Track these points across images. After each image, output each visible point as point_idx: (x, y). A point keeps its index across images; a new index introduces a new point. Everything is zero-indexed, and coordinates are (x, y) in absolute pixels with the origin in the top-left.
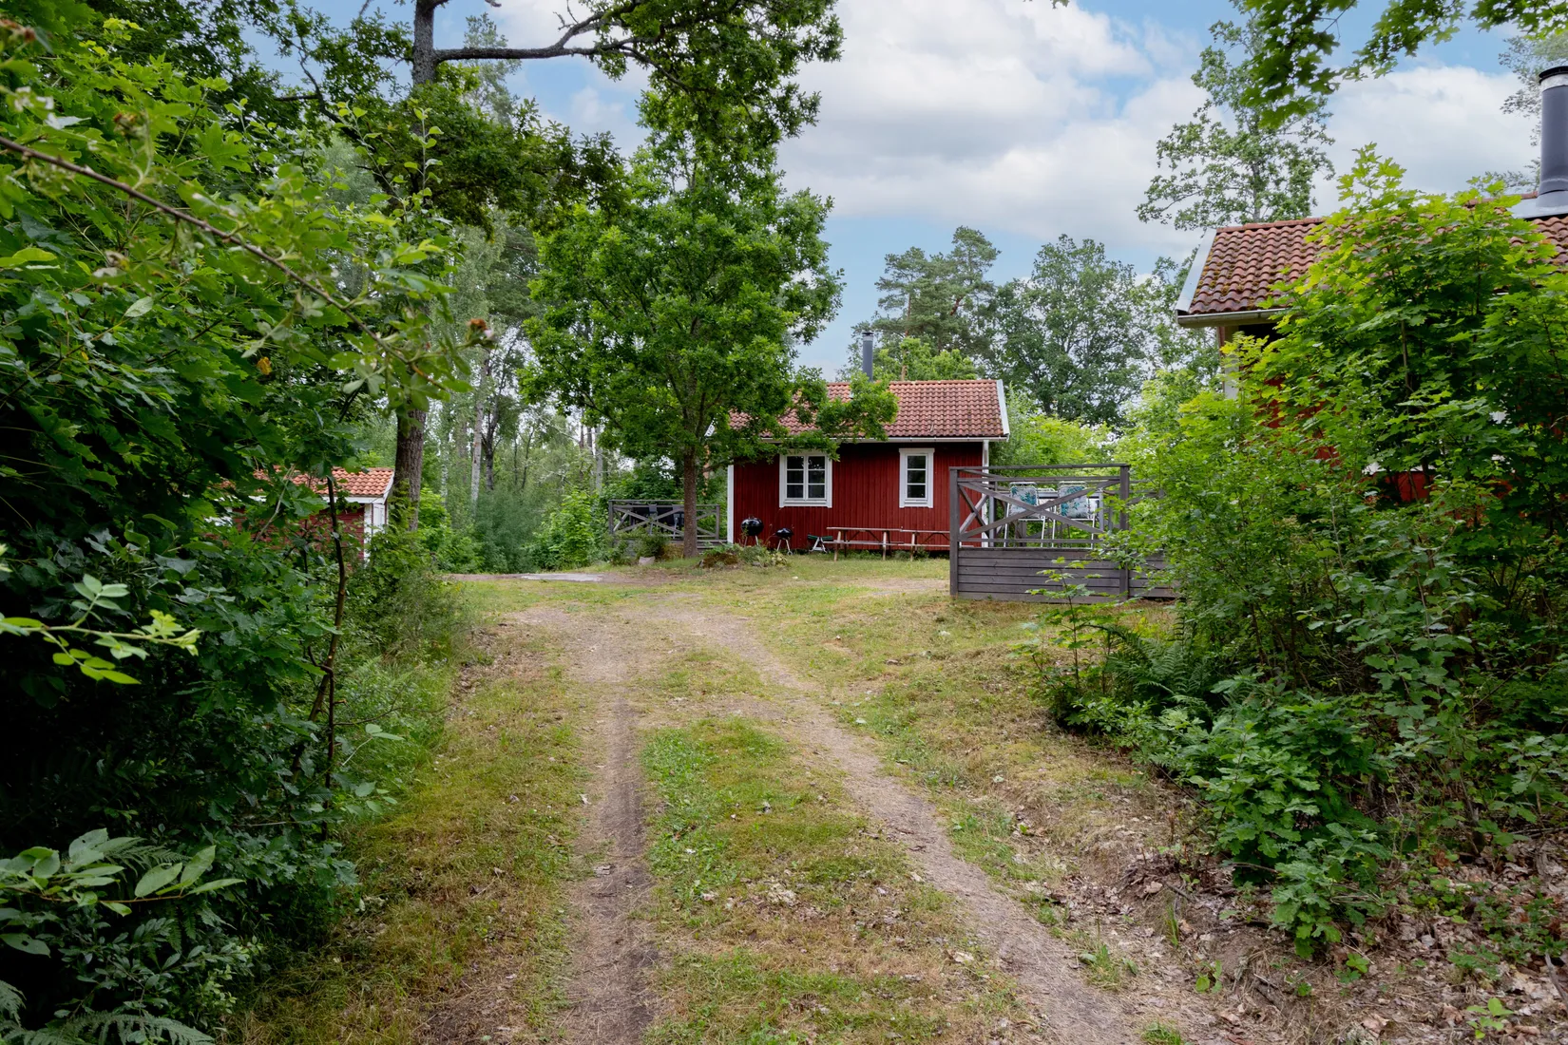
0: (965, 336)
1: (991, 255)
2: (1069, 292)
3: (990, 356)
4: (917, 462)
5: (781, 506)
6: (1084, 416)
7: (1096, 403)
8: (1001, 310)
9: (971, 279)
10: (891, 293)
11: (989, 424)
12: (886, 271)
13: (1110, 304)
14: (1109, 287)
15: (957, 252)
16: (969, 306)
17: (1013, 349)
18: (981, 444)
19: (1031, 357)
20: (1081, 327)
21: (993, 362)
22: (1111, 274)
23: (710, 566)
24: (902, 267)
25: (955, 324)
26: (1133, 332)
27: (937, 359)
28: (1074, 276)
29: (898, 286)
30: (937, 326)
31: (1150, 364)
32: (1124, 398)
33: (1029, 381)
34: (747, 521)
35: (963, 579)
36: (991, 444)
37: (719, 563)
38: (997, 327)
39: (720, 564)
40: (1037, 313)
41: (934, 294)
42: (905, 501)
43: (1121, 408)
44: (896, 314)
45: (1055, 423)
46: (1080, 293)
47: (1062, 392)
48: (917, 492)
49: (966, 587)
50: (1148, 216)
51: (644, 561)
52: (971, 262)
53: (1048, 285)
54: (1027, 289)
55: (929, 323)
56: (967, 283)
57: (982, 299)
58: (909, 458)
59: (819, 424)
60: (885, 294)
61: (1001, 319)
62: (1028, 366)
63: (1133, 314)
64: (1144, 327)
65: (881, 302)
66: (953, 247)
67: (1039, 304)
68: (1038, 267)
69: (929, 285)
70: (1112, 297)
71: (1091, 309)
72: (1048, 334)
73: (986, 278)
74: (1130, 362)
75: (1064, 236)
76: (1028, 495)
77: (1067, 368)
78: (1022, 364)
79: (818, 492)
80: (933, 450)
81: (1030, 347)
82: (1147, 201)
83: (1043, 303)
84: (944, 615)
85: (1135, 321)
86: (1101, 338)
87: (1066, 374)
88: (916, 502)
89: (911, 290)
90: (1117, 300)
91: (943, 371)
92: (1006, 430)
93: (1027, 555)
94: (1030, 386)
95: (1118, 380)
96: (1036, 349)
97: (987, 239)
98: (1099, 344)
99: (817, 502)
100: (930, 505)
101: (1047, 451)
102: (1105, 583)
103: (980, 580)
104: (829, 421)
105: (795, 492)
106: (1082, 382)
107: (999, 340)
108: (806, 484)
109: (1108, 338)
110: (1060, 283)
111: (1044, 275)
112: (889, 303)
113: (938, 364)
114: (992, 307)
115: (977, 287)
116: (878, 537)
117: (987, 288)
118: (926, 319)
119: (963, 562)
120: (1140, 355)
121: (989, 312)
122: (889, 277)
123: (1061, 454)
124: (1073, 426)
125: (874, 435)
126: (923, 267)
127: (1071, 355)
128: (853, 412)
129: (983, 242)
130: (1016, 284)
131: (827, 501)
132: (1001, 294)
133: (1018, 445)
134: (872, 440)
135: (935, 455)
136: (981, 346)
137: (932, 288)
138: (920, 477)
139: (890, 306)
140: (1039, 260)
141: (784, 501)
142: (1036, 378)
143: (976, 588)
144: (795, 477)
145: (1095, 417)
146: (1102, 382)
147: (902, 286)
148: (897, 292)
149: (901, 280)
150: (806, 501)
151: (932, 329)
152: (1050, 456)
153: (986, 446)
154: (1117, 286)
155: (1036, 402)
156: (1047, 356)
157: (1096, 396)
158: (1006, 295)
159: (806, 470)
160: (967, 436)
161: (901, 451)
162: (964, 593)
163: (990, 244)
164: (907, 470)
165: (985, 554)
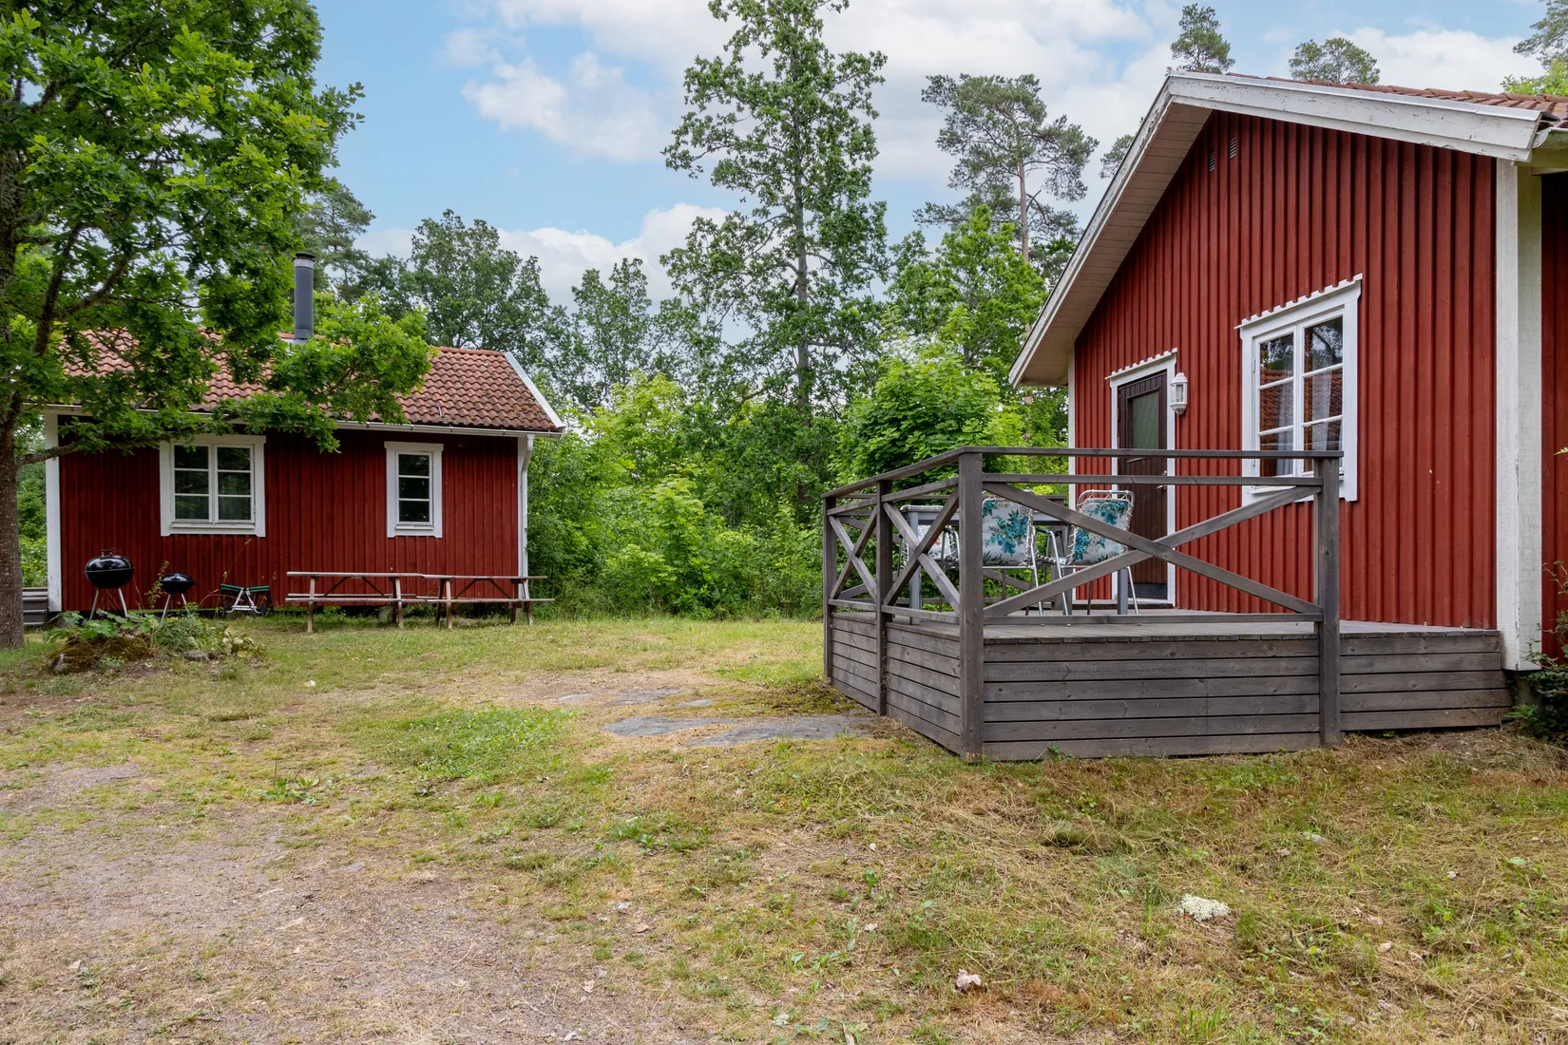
1: (364, 219)
2: (458, 282)
4: (415, 465)
5: (165, 532)
9: (336, 245)
11: (525, 411)
23: (84, 667)
34: (97, 561)
35: (992, 714)
37: (107, 660)
42: (395, 526)
48: (414, 512)
52: (336, 225)
54: (404, 271)
56: (331, 247)
57: (354, 273)
58: (401, 458)
68: (417, 244)
73: (356, 246)
75: (449, 212)
79: (243, 511)
80: (440, 447)
88: (414, 529)
92: (556, 421)
97: (357, 198)
99: (235, 527)
100: (438, 532)
105: (198, 510)
108: (213, 495)
110: (446, 269)
111: (427, 256)
114: (368, 284)
115: (347, 255)
119: (992, 673)
129: (352, 200)
130: (391, 262)
131: (256, 526)
132: (375, 270)
135: (445, 454)
138: (422, 488)
140: (419, 236)
141: (171, 523)
143: (1023, 733)
144: (190, 482)
150: (214, 524)
153: (530, 444)
158: (382, 271)
159: (213, 471)
160: (500, 427)
161: (387, 445)
162: (995, 747)
163: (360, 205)
164: (398, 476)
165: (1042, 652)
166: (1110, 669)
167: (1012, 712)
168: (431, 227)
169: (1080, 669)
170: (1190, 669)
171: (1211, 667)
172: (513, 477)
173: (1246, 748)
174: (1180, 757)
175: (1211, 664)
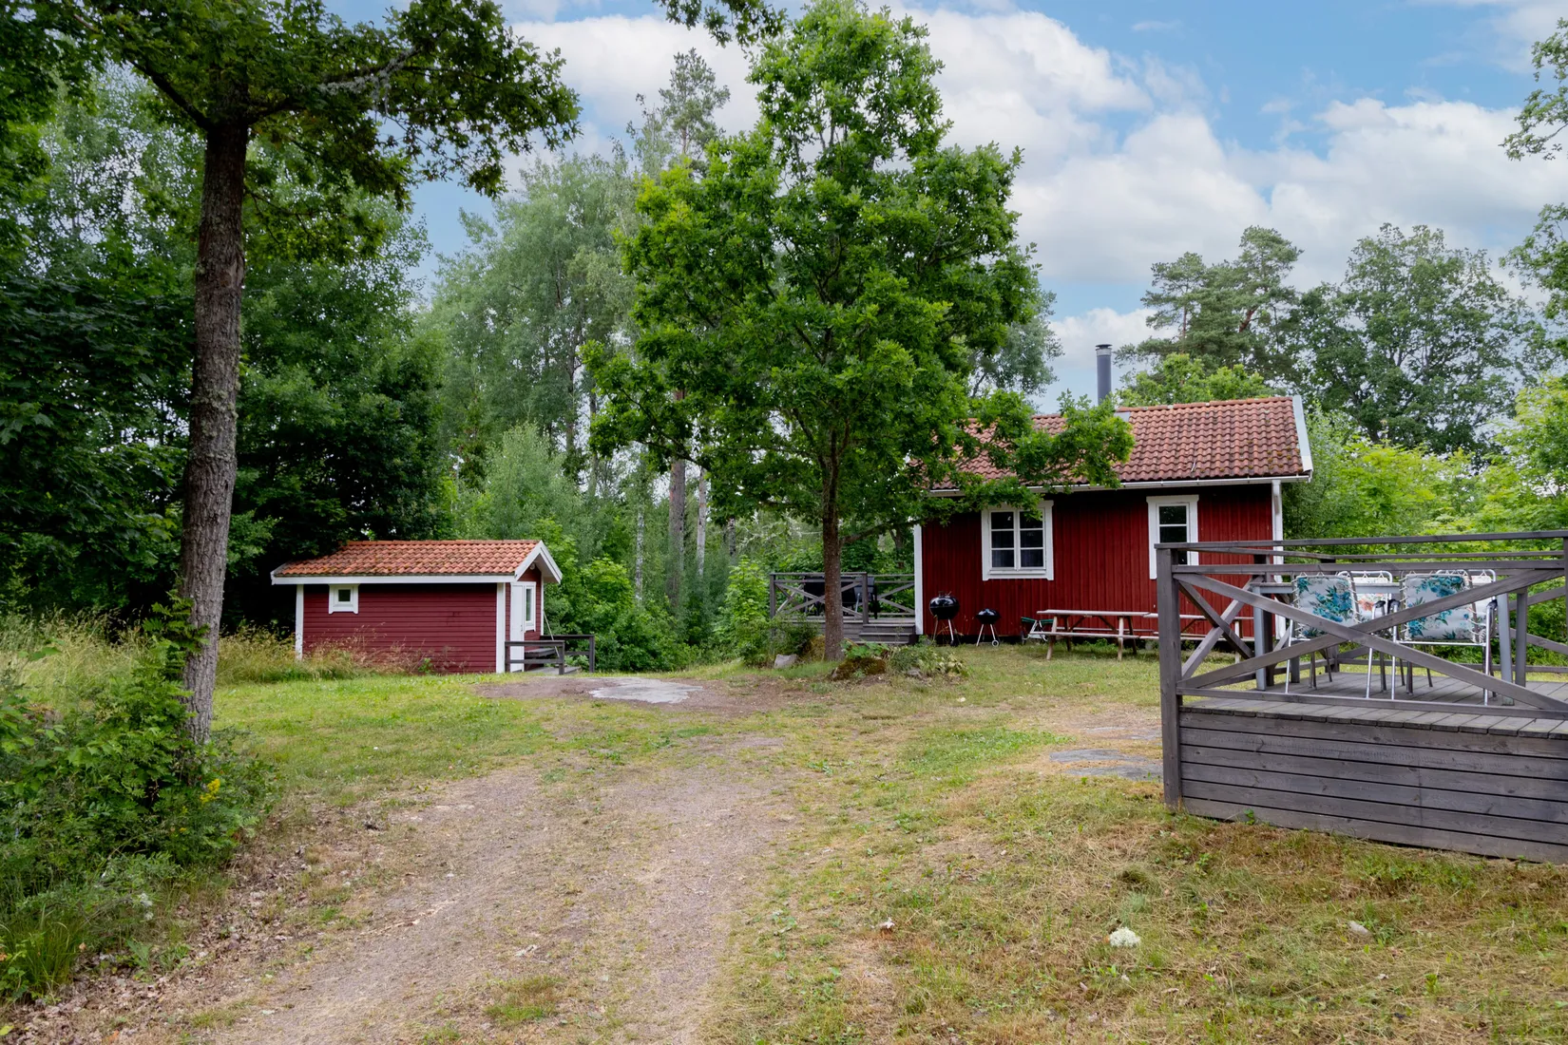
0: (1260, 355)
1: (1290, 257)
2: (1396, 293)
3: (1295, 377)
4: (1174, 516)
5: (985, 578)
6: (1426, 443)
7: (1441, 427)
8: (1307, 322)
9: (1265, 287)
10: (1162, 308)
11: (1280, 457)
12: (1154, 283)
13: (1456, 302)
14: (1455, 282)
15: (1246, 257)
16: (1265, 319)
17: (1324, 366)
18: (1269, 486)
19: (1349, 376)
20: (1416, 333)
21: (1298, 384)
22: (1455, 265)
23: (846, 676)
24: (1173, 277)
25: (1246, 339)
26: (1490, 335)
27: (1212, 378)
28: (1404, 272)
29: (1168, 300)
30: (1220, 343)
31: (1517, 373)
32: (1481, 419)
33: (1349, 404)
34: (936, 600)
35: (1190, 773)
36: (1285, 486)
38: (1303, 341)
39: (859, 674)
40: (1354, 321)
41: (1215, 306)
43: (1478, 432)
44: (1171, 333)
45: (1387, 452)
46: (1414, 292)
47: (1394, 414)
49: (1199, 789)
50: (1523, 150)
51: (781, 660)
52: (1265, 267)
53: (1371, 285)
54: (1339, 294)
55: (1209, 340)
56: (1260, 291)
57: (1282, 310)
58: (1162, 510)
59: (1017, 468)
60: (1152, 312)
61: (1306, 332)
62: (1346, 387)
63: (1489, 311)
64: (1507, 327)
65: (1150, 320)
66: (1241, 252)
67: (1358, 310)
68: (1352, 265)
69: (1209, 295)
70: (1457, 293)
71: (1430, 310)
72: (1371, 346)
73: (1284, 284)
74: (1489, 372)
75: (1387, 225)
76: (1332, 592)
77: (1398, 385)
78: (1337, 382)
79: (1035, 559)
80: (1196, 498)
81: (1347, 363)
82: (1519, 129)
83: (1364, 308)
84: (1141, 867)
85: (1492, 320)
86: (1444, 346)
87: (1397, 392)
89: (1186, 303)
90: (1465, 296)
91: (1221, 393)
92: (1307, 464)
93: (1333, 733)
94: (1350, 411)
95: (1471, 396)
96: (1356, 365)
97: (1284, 237)
98: (1441, 353)
99: (1033, 573)
101: (1374, 493)
102: (1534, 810)
103: (1229, 777)
104: (1031, 464)
105: (1006, 560)
106: (1422, 401)
107: (1306, 357)
108: (1017, 549)
109: (1455, 345)
110: (1385, 284)
111: (1363, 275)
112: (1159, 321)
113: (1214, 385)
114: (1295, 318)
115: (1273, 295)
116: (1110, 624)
117: (1287, 295)
118: (1206, 335)
119: (1190, 737)
120: (1499, 362)
121: (1291, 324)
122: (1157, 290)
123: (1397, 497)
124: (1412, 456)
125: (1098, 480)
126: (1200, 274)
127: (1404, 368)
128: (1067, 448)
129: (1279, 242)
130: (1325, 289)
131: (1047, 572)
132: (1304, 302)
133: (1329, 486)
134: (1096, 486)
135: (1199, 504)
136: (1284, 365)
137: (1213, 299)
138: (1179, 534)
139: (1160, 325)
140: (1355, 257)
141: (989, 571)
142: (1356, 399)
143: (1221, 793)
144: (1002, 539)
145: (1441, 444)
146: (1449, 399)
147: (1174, 299)
148: (1168, 307)
149: (1173, 294)
150: (1018, 571)
151: (1215, 347)
152: (1381, 500)
153: (1277, 489)
154: (1463, 278)
155: (1359, 429)
156: (1372, 371)
157: (1442, 417)
158: (1312, 302)
159: (1017, 530)
160: (1246, 476)
161: (1149, 499)
162: (1194, 802)
163: (1288, 243)
164: (1159, 526)
165: (1237, 723)
166: (1308, 747)
167: (1210, 774)
168: (1367, 244)
169: (1274, 743)
170: (1402, 756)
171: (1424, 757)
172: (1268, 520)
173: (1473, 849)
174: (1385, 843)
175: (1423, 753)
